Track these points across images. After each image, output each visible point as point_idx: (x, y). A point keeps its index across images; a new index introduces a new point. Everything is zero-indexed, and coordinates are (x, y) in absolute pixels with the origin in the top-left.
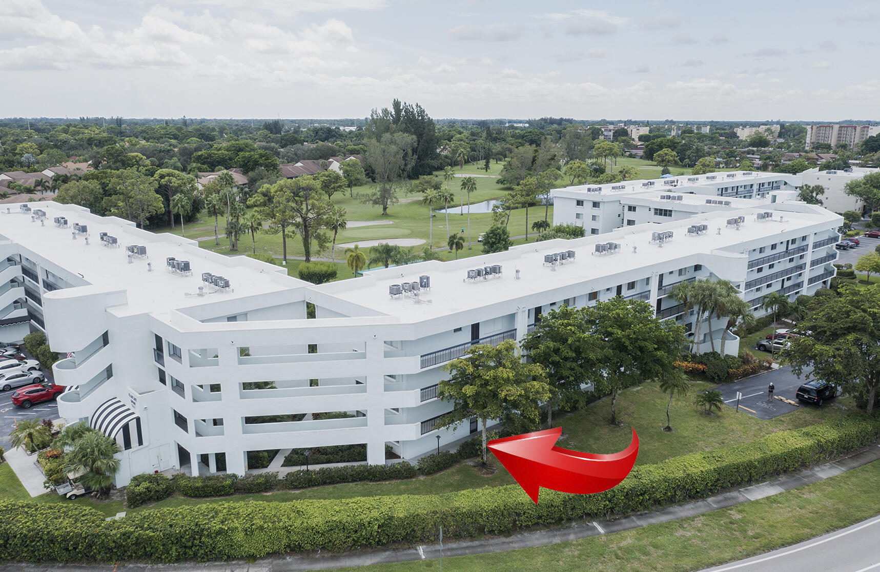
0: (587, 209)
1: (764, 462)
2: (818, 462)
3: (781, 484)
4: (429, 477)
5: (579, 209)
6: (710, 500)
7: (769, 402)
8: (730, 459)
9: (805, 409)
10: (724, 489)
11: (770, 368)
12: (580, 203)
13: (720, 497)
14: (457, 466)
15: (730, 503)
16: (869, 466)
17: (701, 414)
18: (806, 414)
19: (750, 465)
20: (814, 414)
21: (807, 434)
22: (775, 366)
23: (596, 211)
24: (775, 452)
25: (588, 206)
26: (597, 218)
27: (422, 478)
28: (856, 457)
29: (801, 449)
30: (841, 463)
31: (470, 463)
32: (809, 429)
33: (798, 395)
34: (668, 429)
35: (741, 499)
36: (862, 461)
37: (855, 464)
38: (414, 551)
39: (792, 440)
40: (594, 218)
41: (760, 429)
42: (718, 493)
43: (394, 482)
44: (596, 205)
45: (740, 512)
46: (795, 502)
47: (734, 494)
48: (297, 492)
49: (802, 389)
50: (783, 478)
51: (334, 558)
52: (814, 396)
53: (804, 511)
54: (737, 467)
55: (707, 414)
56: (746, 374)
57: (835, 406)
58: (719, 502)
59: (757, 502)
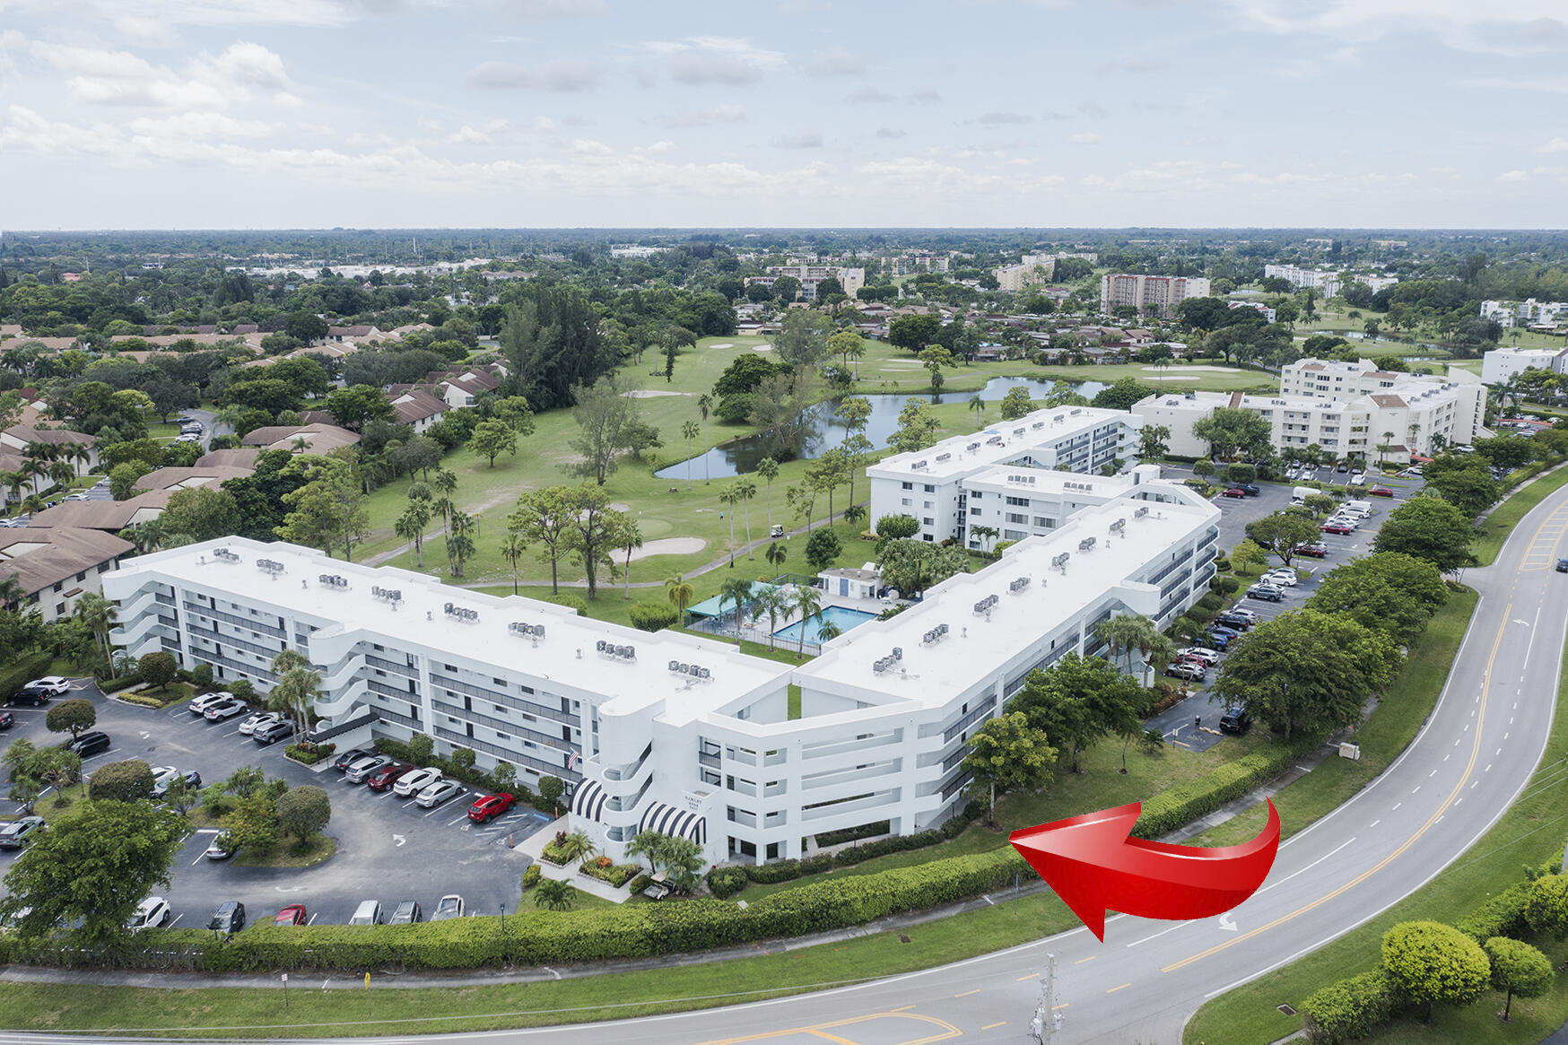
0: (918, 494)
1: (1219, 793)
2: (1255, 788)
3: (1232, 810)
4: (954, 841)
5: (907, 493)
6: (1183, 830)
7: (1197, 734)
8: (1196, 794)
9: (1229, 738)
10: (1192, 820)
11: (1185, 697)
12: (907, 486)
13: (1190, 827)
14: (969, 828)
15: (1199, 830)
16: (1293, 787)
17: (1145, 753)
18: (1232, 743)
19: (1210, 797)
20: (1239, 740)
21: (1245, 765)
22: (1190, 694)
23: (929, 497)
24: (1225, 784)
25: (918, 491)
26: (931, 505)
27: (948, 842)
28: (1282, 778)
29: (1244, 779)
30: (1271, 786)
31: (978, 823)
32: (1245, 760)
33: (1221, 725)
34: (1124, 771)
35: (1206, 827)
36: (1288, 782)
37: (1283, 786)
38: (981, 900)
39: (1235, 772)
40: (927, 504)
41: (1199, 762)
42: (1190, 823)
43: (927, 848)
44: (929, 488)
45: (1209, 837)
46: (1246, 823)
47: (1199, 823)
48: (854, 867)
49: (1224, 719)
50: (1231, 805)
51: (925, 914)
52: (1235, 725)
53: (1254, 830)
54: (1200, 800)
55: (1150, 753)
56: (1167, 707)
57: (1253, 731)
58: (1190, 831)
59: (1218, 827)
